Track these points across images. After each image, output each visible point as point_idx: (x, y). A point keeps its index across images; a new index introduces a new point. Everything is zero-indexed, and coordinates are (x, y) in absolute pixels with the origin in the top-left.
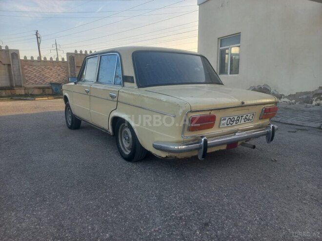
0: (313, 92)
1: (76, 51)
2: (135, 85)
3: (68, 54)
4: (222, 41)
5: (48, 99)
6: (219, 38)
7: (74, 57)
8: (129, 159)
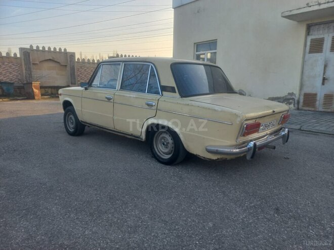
0: (283, 97)
1: (31, 46)
2: (177, 95)
3: (21, 49)
4: (199, 46)
5: (3, 101)
6: (195, 43)
7: (29, 54)
8: (169, 163)
